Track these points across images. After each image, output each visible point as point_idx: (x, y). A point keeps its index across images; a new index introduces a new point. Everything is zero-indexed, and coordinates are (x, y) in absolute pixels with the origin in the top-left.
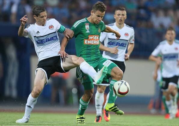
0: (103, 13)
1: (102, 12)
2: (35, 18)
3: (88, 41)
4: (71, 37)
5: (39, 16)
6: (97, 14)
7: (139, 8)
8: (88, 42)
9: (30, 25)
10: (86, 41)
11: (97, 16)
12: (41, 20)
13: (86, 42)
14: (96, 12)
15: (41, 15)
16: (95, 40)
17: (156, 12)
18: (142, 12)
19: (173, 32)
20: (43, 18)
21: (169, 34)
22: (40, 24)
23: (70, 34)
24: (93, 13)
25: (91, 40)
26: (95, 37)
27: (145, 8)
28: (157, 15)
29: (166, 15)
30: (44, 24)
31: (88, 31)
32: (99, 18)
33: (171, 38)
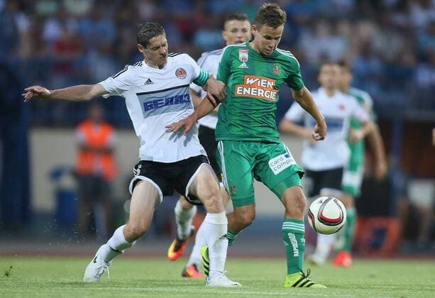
0: (278, 29)
2: (141, 51)
3: (243, 89)
5: (148, 46)
6: (265, 33)
8: (243, 92)
10: (239, 88)
14: (261, 27)
15: (154, 45)
22: (153, 64)
24: (257, 31)
25: (250, 86)
26: (262, 80)
31: (244, 65)
32: (269, 41)
33: (330, 81)
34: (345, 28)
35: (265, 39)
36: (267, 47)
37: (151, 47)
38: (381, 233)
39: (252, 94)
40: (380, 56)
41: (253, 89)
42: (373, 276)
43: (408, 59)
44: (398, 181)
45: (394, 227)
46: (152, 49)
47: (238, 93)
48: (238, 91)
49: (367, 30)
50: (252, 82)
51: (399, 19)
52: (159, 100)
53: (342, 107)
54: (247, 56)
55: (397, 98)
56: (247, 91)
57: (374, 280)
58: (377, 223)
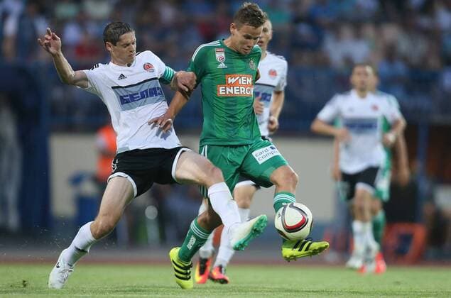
0: (259, 28)
1: (257, 27)
2: (110, 49)
3: (225, 89)
4: (192, 87)
5: (118, 43)
6: (244, 32)
7: (297, 20)
8: (226, 92)
9: (99, 64)
10: (221, 88)
11: (244, 36)
12: (123, 52)
13: (221, 90)
14: (241, 26)
15: (125, 41)
16: (242, 85)
17: (335, 28)
18: (304, 30)
19: (369, 70)
20: (128, 47)
21: (359, 74)
22: (121, 63)
23: (188, 82)
24: (236, 30)
25: (232, 85)
26: (243, 78)
27: (310, 20)
28: (338, 37)
29: (358, 36)
30: (132, 62)
31: (222, 65)
32: (248, 40)
33: (363, 83)
34: (369, 31)
35: (244, 39)
36: (245, 46)
37: (122, 44)
38: (406, 239)
39: (235, 93)
40: (405, 59)
41: (235, 88)
42: (398, 283)
43: (434, 63)
44: (424, 186)
45: (419, 233)
46: (122, 46)
47: (221, 93)
48: (221, 91)
49: (392, 33)
50: (233, 81)
51: (424, 22)
52: (135, 94)
53: (375, 108)
54: (223, 55)
55: (422, 102)
56: (230, 90)
57: (399, 287)
58: (403, 228)
